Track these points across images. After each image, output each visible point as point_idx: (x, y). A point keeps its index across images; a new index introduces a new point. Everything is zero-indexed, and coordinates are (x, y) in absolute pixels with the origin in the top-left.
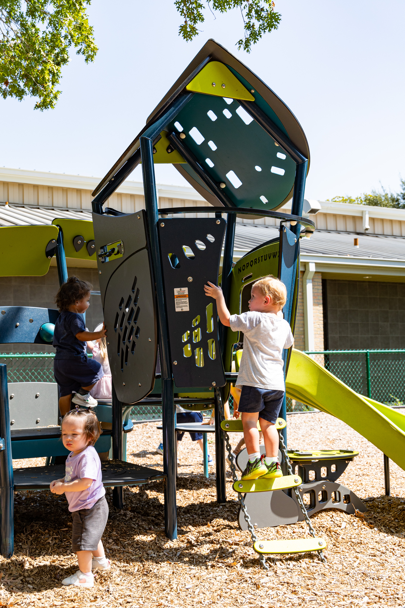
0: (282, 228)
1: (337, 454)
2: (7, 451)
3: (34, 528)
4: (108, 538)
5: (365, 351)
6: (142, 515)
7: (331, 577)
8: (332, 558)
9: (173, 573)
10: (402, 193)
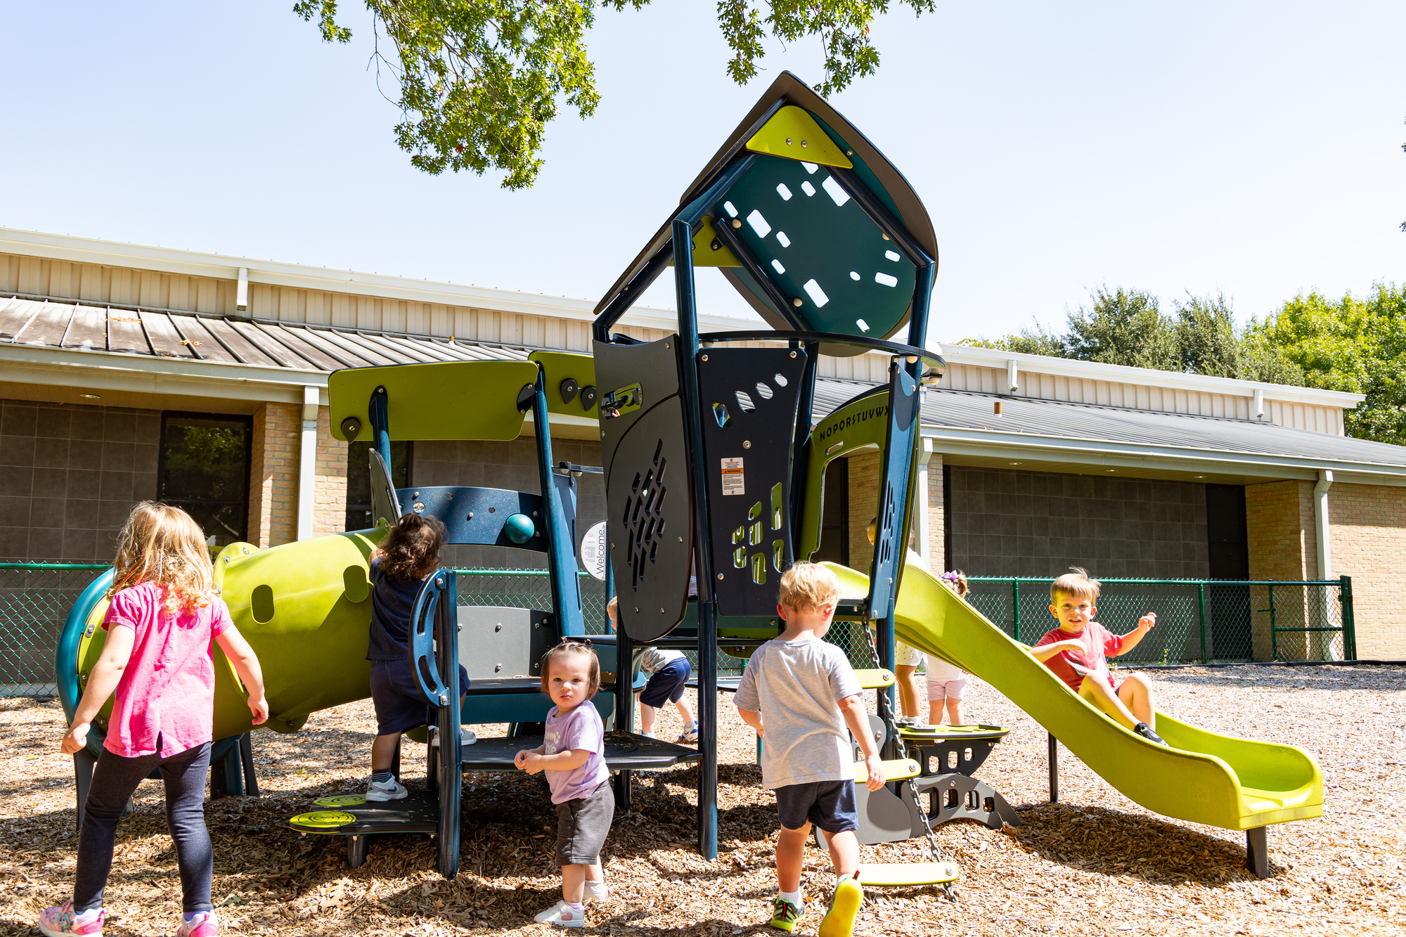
0: (893, 367)
1: (974, 731)
2: (452, 709)
3: (491, 833)
4: (607, 853)
5: (1011, 579)
6: (660, 821)
7: (966, 925)
8: (967, 896)
9: (711, 911)
10: (1068, 335)
